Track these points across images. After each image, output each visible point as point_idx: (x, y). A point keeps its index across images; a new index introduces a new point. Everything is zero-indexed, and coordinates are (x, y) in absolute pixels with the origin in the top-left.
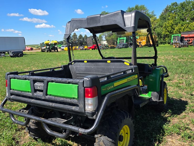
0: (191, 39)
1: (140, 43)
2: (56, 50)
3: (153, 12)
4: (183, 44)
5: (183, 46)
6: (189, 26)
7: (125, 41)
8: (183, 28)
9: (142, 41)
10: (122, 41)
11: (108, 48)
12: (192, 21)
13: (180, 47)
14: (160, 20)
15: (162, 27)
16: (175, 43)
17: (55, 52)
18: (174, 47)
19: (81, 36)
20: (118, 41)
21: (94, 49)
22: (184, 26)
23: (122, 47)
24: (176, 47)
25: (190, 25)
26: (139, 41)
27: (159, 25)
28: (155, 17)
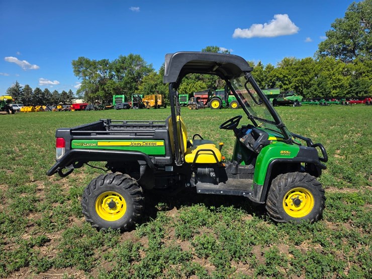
0: (204, 100)
1: (147, 103)
2: (10, 112)
3: (151, 66)
4: (199, 105)
5: (200, 108)
6: (195, 86)
7: (123, 100)
8: (189, 87)
9: (149, 101)
10: (120, 99)
11: (102, 109)
12: (197, 80)
13: (197, 109)
14: (161, 76)
15: (165, 84)
16: (191, 104)
17: (9, 113)
18: (190, 108)
19: (38, 90)
20: (114, 100)
21: (79, 110)
22: (190, 85)
23: (123, 107)
24: (192, 109)
25: (196, 84)
26: (146, 101)
27: (161, 82)
28: (155, 71)
